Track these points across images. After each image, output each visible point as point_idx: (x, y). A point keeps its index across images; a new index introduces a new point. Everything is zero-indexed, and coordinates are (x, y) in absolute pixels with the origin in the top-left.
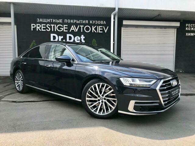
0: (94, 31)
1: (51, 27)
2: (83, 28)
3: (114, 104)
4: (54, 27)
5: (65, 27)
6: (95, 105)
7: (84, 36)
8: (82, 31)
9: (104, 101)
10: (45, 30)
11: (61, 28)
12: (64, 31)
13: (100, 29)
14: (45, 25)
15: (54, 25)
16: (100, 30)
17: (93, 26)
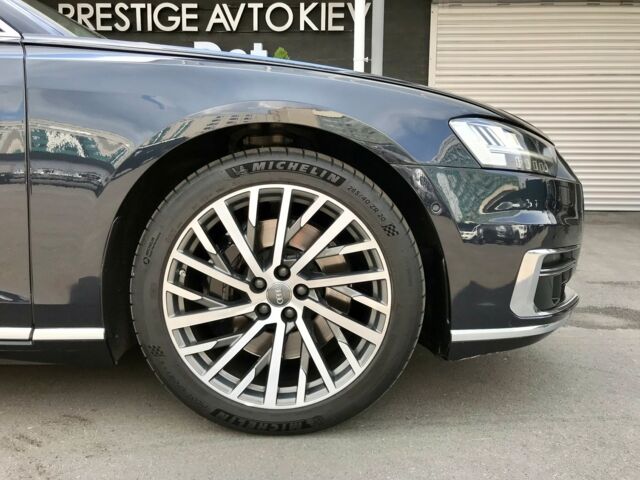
0: (306, 23)
1: (131, 13)
2: (262, 12)
3: (368, 310)
4: (144, 11)
5: (189, 11)
6: (242, 351)
7: (264, 49)
8: (255, 28)
9: (298, 305)
10: (109, 28)
11: (171, 19)
12: (185, 28)
13: (332, 16)
14: (109, 5)
15: (143, 6)
16: (334, 20)
17: (302, 5)
